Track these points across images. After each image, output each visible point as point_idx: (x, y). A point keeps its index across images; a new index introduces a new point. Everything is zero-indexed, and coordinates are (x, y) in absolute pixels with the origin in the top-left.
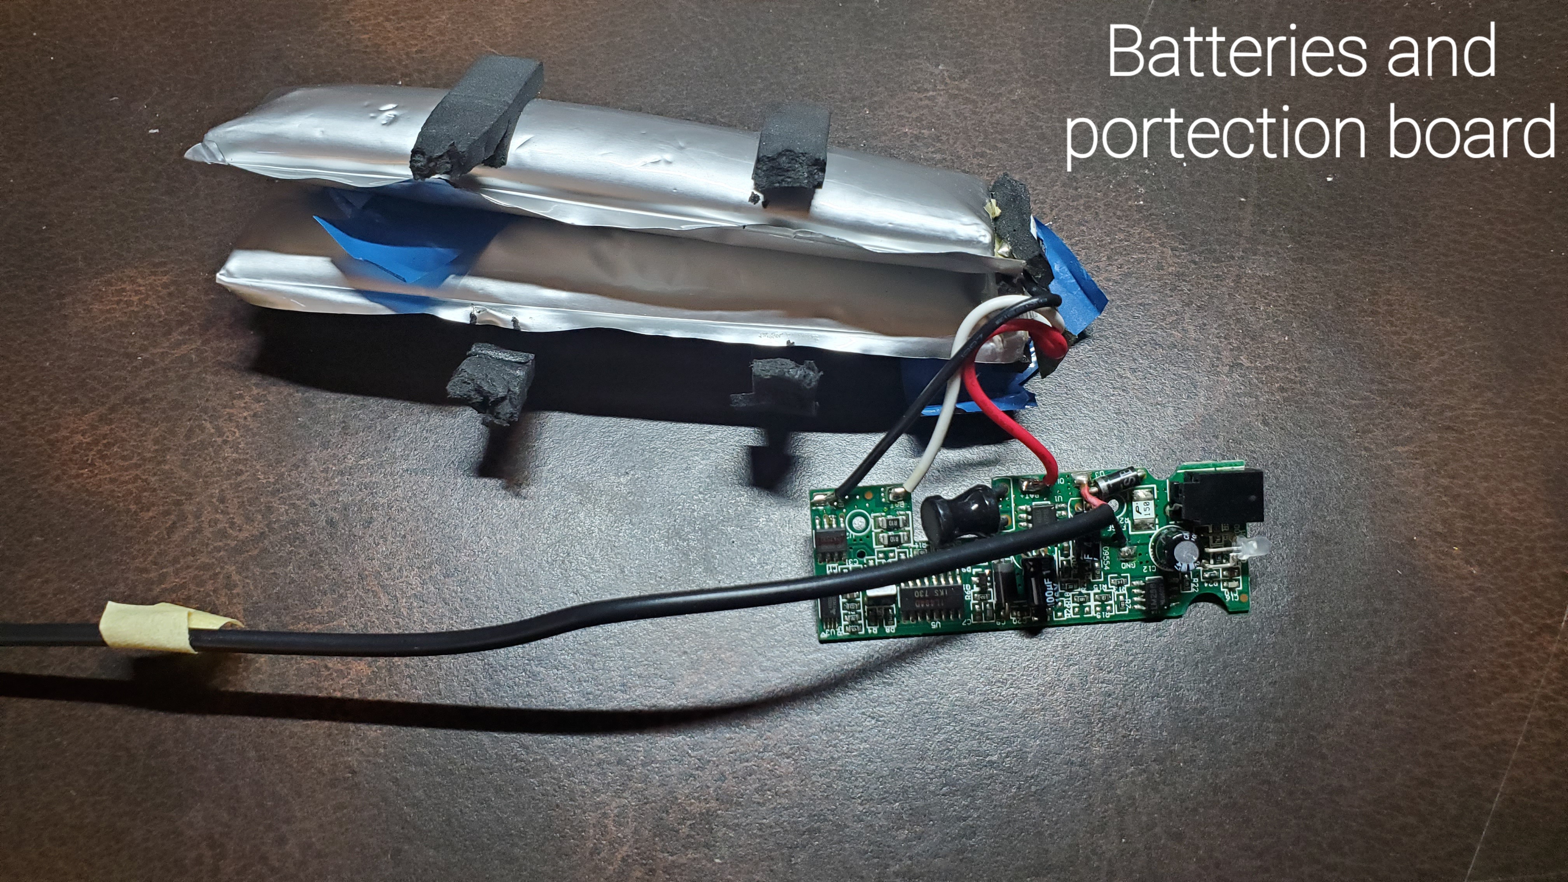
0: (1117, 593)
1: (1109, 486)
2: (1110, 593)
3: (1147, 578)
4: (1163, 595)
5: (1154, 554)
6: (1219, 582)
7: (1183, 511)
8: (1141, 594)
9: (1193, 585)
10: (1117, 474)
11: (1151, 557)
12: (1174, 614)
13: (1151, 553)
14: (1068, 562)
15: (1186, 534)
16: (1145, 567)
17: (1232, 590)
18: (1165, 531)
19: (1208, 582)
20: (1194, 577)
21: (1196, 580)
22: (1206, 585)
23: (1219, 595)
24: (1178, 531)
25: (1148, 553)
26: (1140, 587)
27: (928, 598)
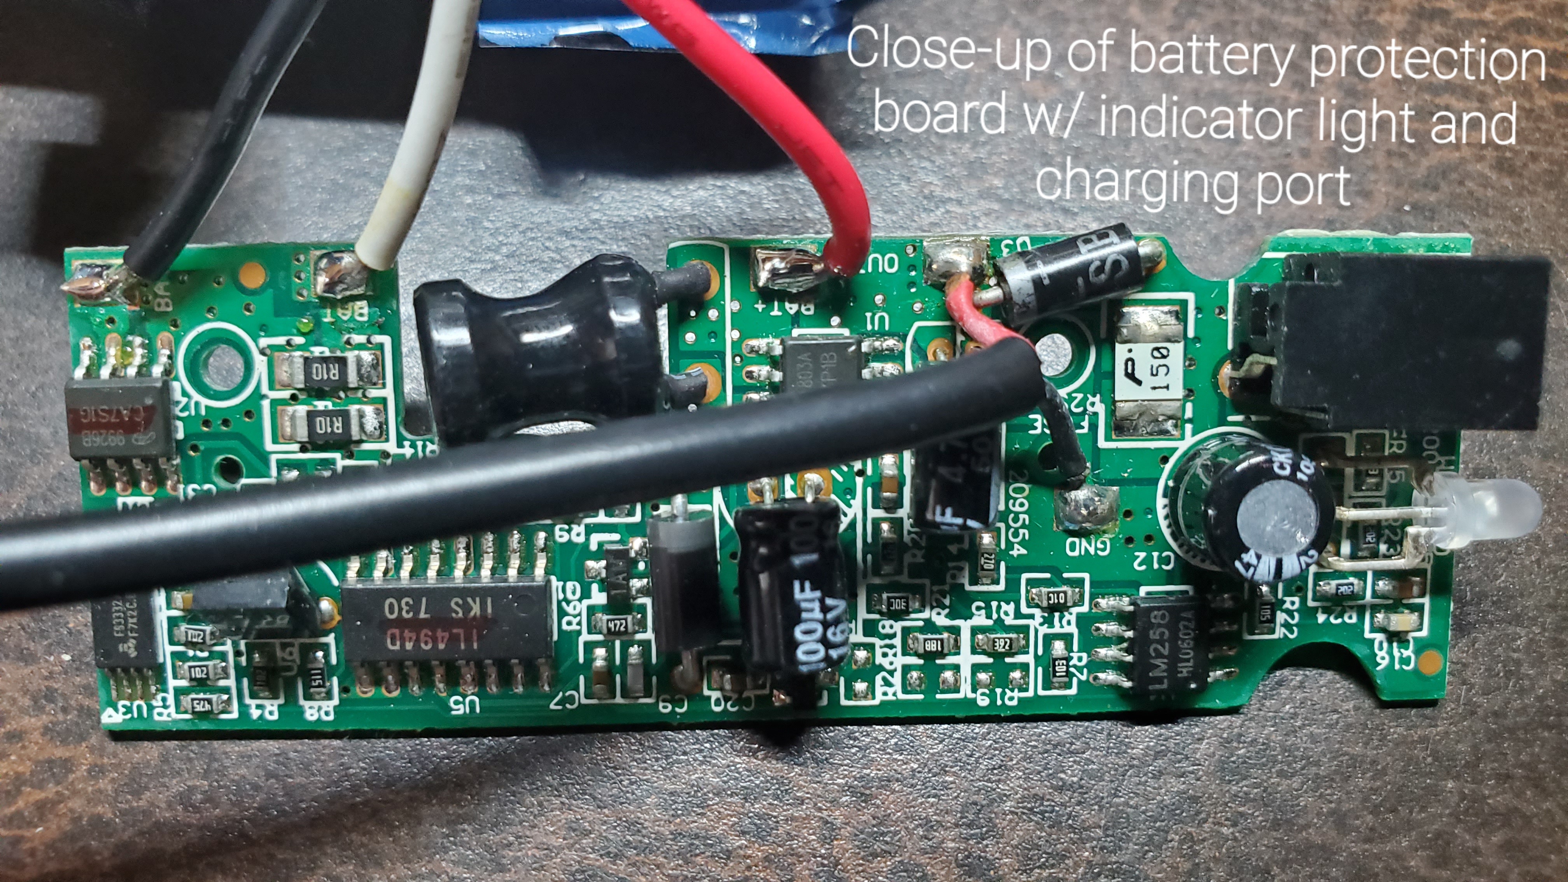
0: (1044, 630)
1: (1037, 282)
2: (1025, 629)
3: (1143, 591)
4: (1186, 645)
5: (1172, 516)
6: (1361, 610)
7: (1279, 381)
8: (1121, 639)
9: (1281, 617)
10: (1070, 245)
11: (1163, 524)
12: (1218, 704)
13: (1162, 513)
14: (897, 524)
15: (1282, 457)
16: (1142, 555)
17: (1396, 637)
18: (1214, 445)
19: (1327, 611)
20: (1287, 593)
21: (1292, 602)
22: (1321, 618)
23: (1359, 651)
24: (1251, 446)
25: (1152, 510)
26: (1122, 618)
27: (424, 623)
